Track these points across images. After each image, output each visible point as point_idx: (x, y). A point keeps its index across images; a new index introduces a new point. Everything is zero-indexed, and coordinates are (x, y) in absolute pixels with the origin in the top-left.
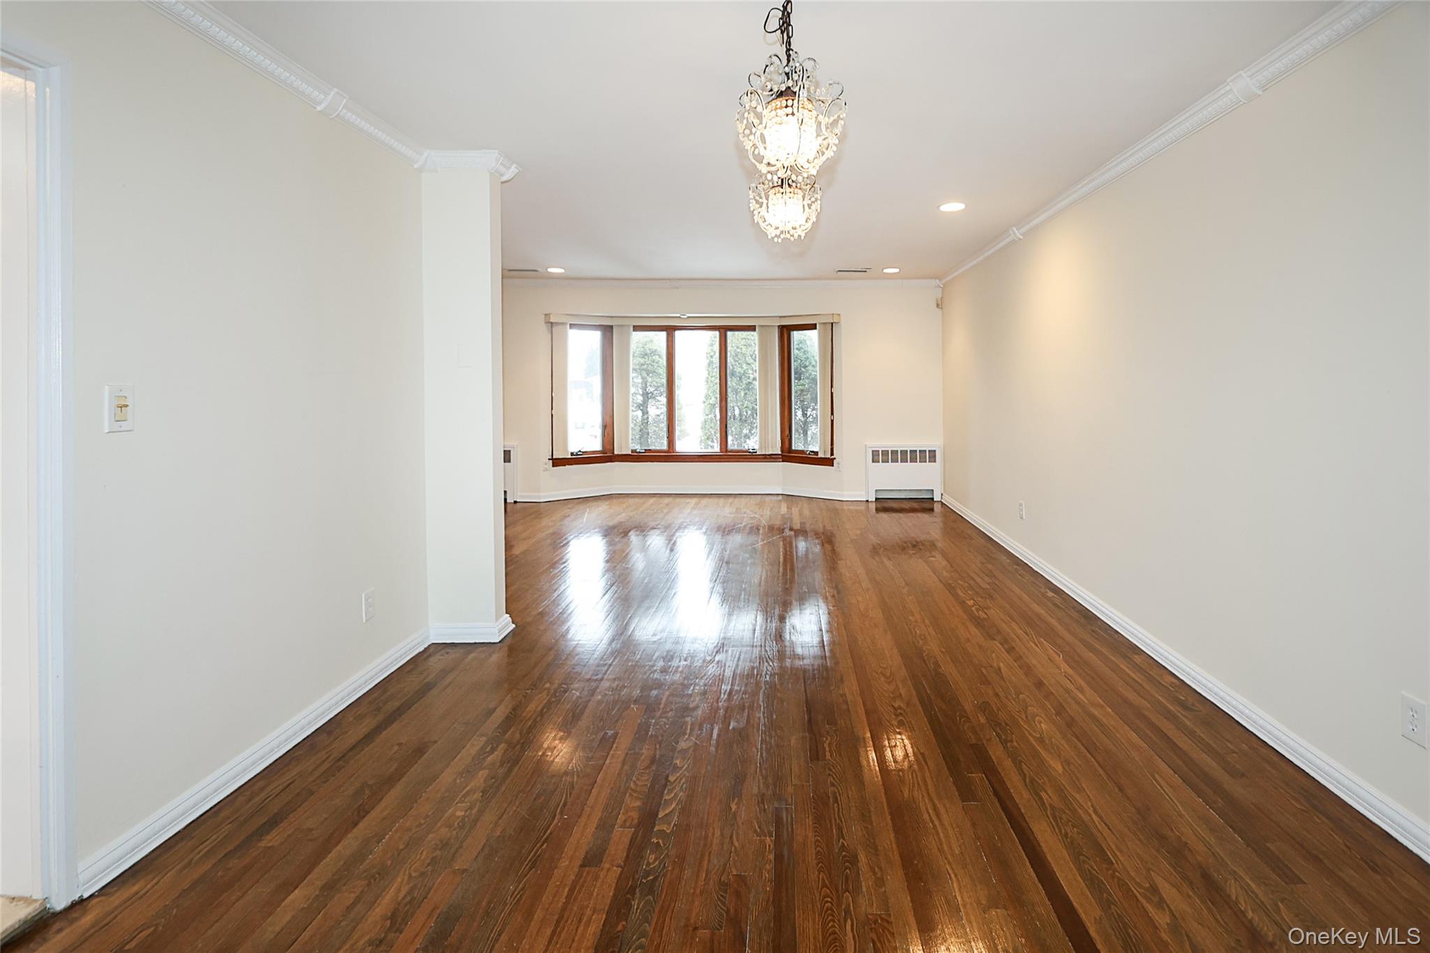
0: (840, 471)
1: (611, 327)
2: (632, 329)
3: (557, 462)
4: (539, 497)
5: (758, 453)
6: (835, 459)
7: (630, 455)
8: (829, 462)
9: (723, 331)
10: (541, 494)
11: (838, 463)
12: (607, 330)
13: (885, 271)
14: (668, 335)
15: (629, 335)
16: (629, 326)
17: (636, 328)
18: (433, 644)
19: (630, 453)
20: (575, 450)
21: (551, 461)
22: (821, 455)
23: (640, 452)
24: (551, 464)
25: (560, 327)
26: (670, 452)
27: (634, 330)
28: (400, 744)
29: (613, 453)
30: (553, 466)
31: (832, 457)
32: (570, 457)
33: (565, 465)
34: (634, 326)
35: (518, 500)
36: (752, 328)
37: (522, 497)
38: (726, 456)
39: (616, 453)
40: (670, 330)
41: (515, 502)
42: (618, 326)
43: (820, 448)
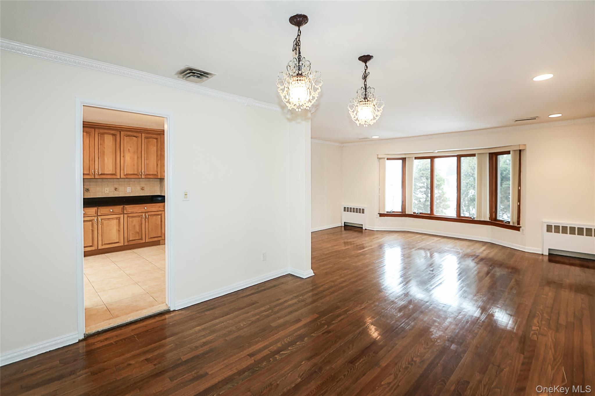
0: (524, 234)
1: (405, 158)
2: (414, 158)
3: (381, 215)
4: (374, 228)
5: (475, 219)
6: (520, 227)
7: (412, 215)
8: (518, 229)
9: (458, 157)
10: (375, 227)
11: (523, 230)
12: (404, 160)
13: (550, 116)
14: (431, 161)
15: (413, 161)
16: (412, 157)
17: (416, 158)
18: (289, 274)
19: (413, 214)
20: (389, 211)
21: (379, 214)
22: (511, 224)
23: (417, 214)
24: (379, 216)
25: (382, 160)
26: (431, 215)
27: (415, 159)
28: (252, 300)
29: (405, 213)
30: (380, 216)
31: (518, 226)
32: (386, 213)
33: (385, 217)
34: (415, 157)
35: (367, 229)
36: (474, 155)
37: (368, 227)
38: (460, 219)
39: (406, 213)
40: (432, 158)
41: (366, 229)
42: (408, 158)
43: (511, 220)
